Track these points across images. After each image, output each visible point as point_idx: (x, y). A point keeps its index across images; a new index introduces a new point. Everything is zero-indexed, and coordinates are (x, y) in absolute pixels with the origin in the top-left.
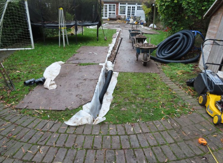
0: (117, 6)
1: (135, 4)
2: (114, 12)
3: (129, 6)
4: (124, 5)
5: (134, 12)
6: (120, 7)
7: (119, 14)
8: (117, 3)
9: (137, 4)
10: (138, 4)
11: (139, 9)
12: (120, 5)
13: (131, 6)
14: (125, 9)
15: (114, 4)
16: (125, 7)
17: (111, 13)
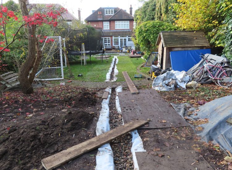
0: (112, 39)
1: (126, 37)
2: (109, 43)
3: (122, 38)
4: (117, 38)
5: (126, 43)
6: (114, 39)
7: (113, 45)
8: (111, 36)
9: (127, 37)
10: (129, 37)
11: (130, 41)
12: (113, 38)
13: (123, 38)
14: (118, 41)
15: (109, 37)
16: (118, 39)
17: (107, 45)
